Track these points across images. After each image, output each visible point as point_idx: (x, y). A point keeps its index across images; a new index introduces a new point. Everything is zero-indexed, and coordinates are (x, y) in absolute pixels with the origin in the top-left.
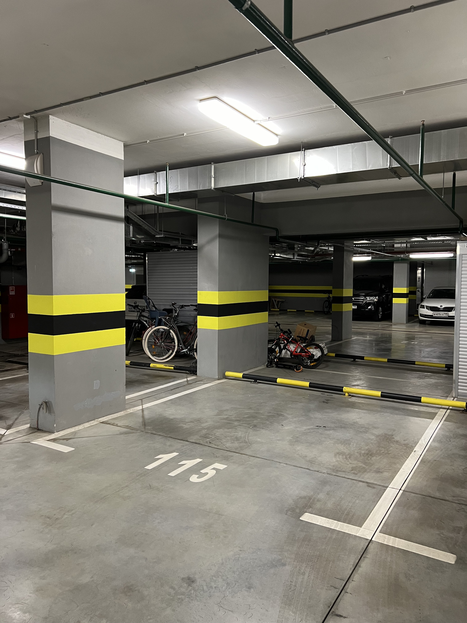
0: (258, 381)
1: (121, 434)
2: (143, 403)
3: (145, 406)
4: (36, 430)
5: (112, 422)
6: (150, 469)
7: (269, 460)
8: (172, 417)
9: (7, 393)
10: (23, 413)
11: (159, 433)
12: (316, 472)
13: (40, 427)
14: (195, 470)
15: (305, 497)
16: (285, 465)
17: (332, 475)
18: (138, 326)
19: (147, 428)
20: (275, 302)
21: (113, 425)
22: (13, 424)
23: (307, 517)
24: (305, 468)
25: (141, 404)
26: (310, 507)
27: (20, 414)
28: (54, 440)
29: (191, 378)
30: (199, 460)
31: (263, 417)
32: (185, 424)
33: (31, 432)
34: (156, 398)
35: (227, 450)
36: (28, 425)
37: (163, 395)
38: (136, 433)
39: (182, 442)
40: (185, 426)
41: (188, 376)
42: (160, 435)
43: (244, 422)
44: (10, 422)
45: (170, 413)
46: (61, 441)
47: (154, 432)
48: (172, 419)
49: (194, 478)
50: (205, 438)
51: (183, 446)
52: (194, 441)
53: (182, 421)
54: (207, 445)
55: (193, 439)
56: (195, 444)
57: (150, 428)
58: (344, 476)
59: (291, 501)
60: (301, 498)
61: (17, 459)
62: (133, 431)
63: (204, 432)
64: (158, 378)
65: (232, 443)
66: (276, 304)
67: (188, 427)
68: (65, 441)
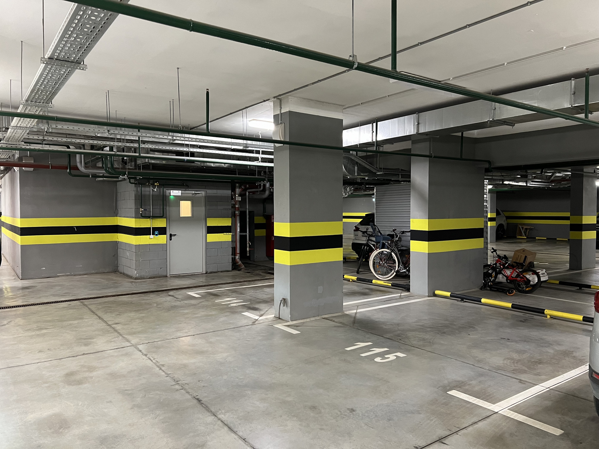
0: (464, 300)
1: (335, 327)
2: (358, 309)
3: (359, 311)
4: (278, 319)
5: (331, 319)
6: (348, 350)
7: (443, 356)
8: (377, 320)
9: (264, 294)
10: (272, 307)
11: (363, 329)
12: (480, 368)
13: (280, 317)
14: (382, 355)
15: (459, 381)
16: (455, 360)
17: (492, 371)
18: (366, 249)
19: (355, 325)
20: (523, 229)
21: (331, 320)
22: (264, 314)
23: (453, 393)
24: (470, 364)
25: (356, 309)
26: (460, 387)
27: (270, 308)
28: (288, 326)
29: (405, 294)
30: (386, 349)
31: (454, 327)
32: (386, 326)
33: (274, 320)
34: (369, 306)
35: (412, 346)
36: (274, 315)
37: (376, 304)
38: (346, 327)
39: (378, 336)
40: (385, 327)
41: (403, 292)
42: (363, 331)
43: (436, 329)
44: (262, 313)
45: (377, 317)
46: (293, 327)
47: (360, 328)
48: (376, 321)
49: (378, 360)
50: (398, 336)
51: (378, 339)
52: (387, 337)
53: (384, 323)
54: (397, 340)
55: (388, 336)
56: (387, 339)
57: (357, 325)
58: (502, 373)
59: (446, 382)
60: (455, 381)
61: (263, 334)
62: (345, 326)
63: (399, 332)
64: (376, 292)
65: (418, 342)
66: (523, 231)
67: (387, 328)
68: (295, 327)
